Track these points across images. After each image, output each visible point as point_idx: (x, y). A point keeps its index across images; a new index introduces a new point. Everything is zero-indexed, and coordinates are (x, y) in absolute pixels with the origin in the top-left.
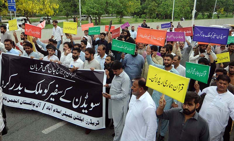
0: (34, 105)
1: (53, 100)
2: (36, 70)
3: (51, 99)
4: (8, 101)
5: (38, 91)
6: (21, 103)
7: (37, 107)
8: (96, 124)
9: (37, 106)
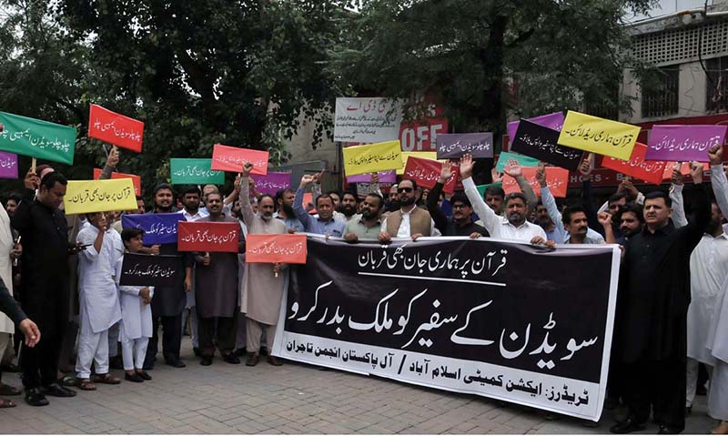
0: (375, 362)
1: (429, 343)
2: (373, 267)
3: (422, 342)
4: (318, 352)
5: (380, 323)
6: (345, 357)
7: (383, 366)
8: (579, 401)
9: (383, 363)
